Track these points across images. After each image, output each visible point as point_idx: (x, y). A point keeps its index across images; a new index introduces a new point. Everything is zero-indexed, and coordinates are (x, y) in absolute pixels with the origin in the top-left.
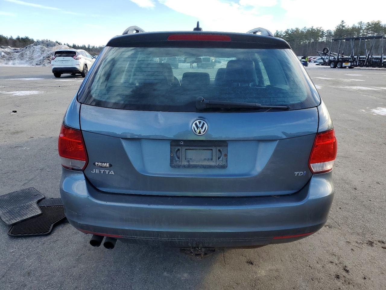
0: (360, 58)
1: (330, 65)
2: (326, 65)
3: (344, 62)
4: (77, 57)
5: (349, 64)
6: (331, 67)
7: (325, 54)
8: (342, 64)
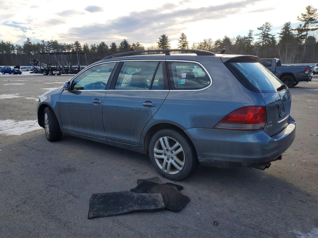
0: (64, 68)
1: (43, 73)
2: (39, 73)
3: (54, 71)
5: (58, 72)
6: (44, 75)
7: (36, 65)
8: (52, 72)
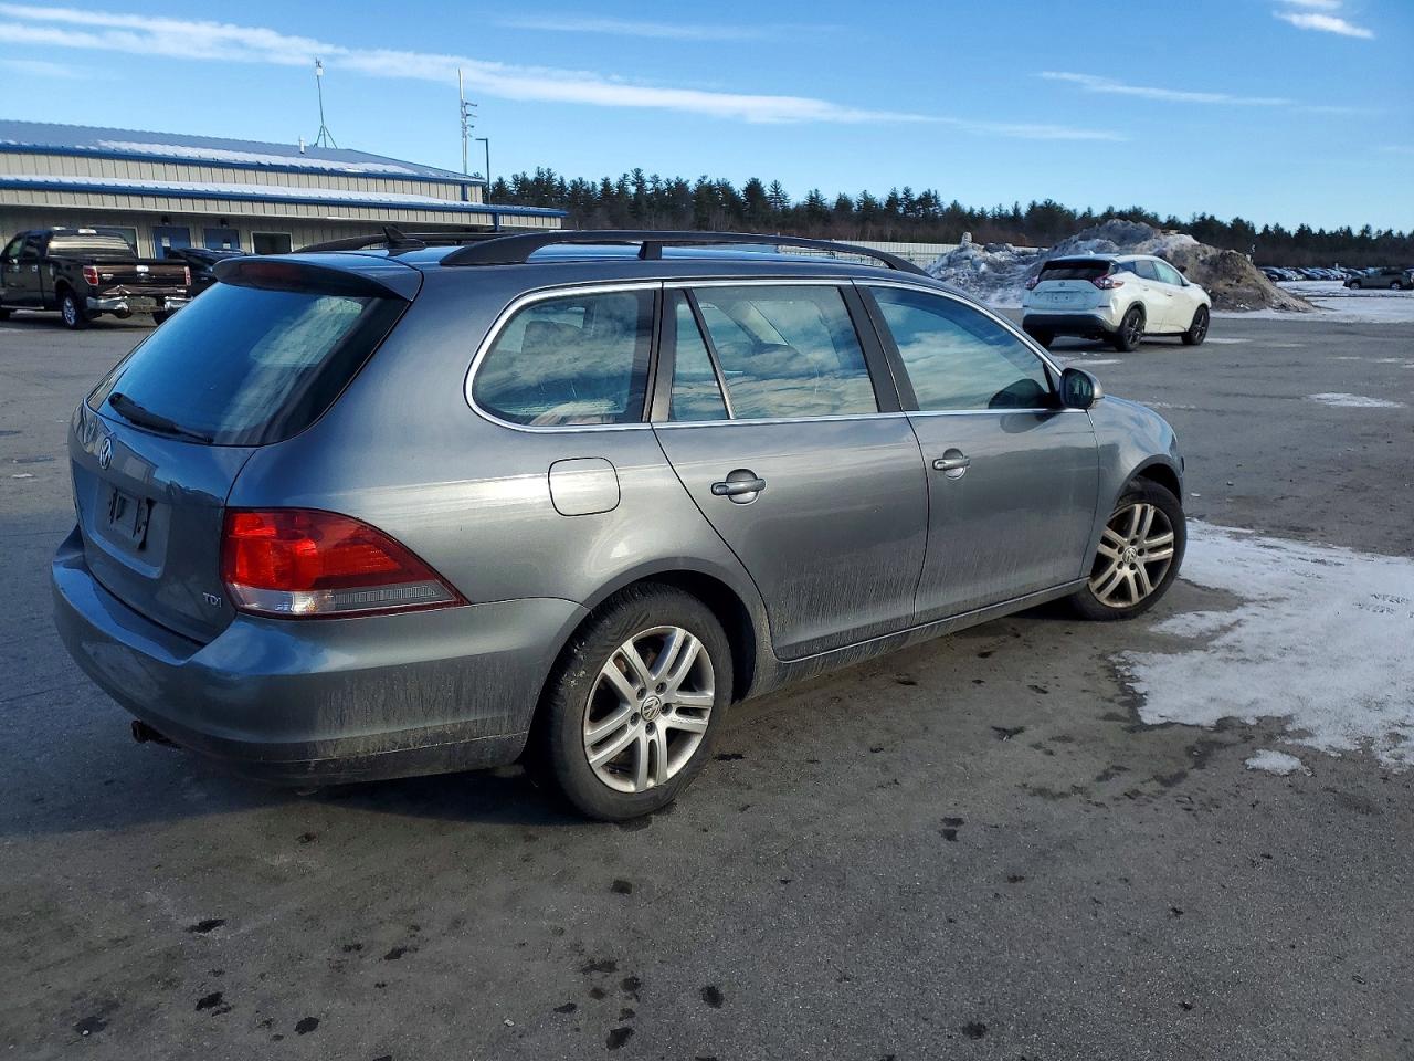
4: (1106, 282)
